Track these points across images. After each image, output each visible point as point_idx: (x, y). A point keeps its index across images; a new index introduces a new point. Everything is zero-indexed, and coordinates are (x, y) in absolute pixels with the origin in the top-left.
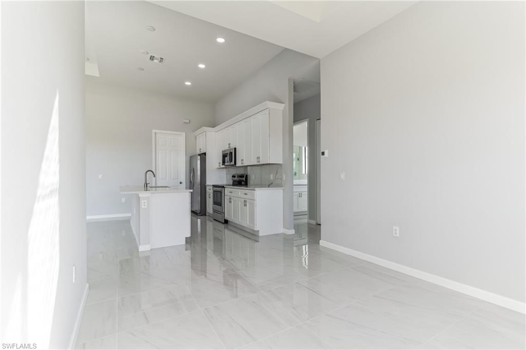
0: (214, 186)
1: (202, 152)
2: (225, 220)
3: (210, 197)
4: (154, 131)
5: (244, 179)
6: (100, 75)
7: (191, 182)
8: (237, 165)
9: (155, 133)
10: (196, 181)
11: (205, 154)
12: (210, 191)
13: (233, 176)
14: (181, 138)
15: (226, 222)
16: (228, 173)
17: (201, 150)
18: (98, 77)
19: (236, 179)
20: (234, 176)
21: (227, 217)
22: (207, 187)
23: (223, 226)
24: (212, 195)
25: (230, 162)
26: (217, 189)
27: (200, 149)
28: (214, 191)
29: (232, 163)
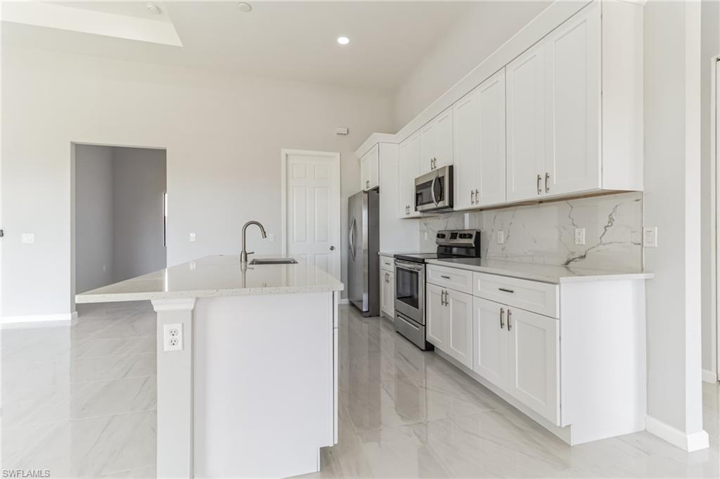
0: (399, 258)
1: (372, 186)
2: (427, 343)
3: (387, 281)
4: (284, 151)
5: (471, 241)
6: (182, 42)
7: (350, 248)
8: (455, 209)
9: (287, 155)
10: (358, 244)
11: (377, 189)
12: (388, 268)
13: (438, 236)
14: (332, 164)
15: (430, 348)
16: (425, 228)
17: (370, 184)
18: (179, 48)
19: (447, 241)
20: (440, 236)
21: (432, 337)
22: (381, 257)
23: (422, 357)
24: (392, 276)
25: (438, 202)
26: (407, 266)
27: (368, 182)
28: (398, 269)
29: (441, 204)
